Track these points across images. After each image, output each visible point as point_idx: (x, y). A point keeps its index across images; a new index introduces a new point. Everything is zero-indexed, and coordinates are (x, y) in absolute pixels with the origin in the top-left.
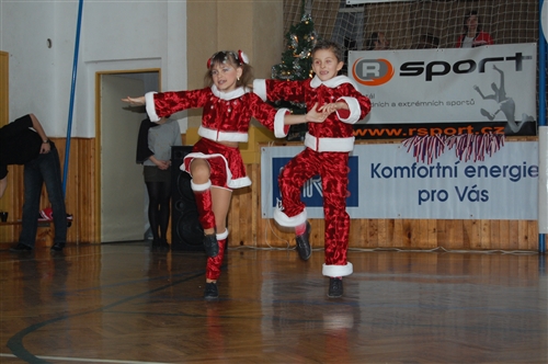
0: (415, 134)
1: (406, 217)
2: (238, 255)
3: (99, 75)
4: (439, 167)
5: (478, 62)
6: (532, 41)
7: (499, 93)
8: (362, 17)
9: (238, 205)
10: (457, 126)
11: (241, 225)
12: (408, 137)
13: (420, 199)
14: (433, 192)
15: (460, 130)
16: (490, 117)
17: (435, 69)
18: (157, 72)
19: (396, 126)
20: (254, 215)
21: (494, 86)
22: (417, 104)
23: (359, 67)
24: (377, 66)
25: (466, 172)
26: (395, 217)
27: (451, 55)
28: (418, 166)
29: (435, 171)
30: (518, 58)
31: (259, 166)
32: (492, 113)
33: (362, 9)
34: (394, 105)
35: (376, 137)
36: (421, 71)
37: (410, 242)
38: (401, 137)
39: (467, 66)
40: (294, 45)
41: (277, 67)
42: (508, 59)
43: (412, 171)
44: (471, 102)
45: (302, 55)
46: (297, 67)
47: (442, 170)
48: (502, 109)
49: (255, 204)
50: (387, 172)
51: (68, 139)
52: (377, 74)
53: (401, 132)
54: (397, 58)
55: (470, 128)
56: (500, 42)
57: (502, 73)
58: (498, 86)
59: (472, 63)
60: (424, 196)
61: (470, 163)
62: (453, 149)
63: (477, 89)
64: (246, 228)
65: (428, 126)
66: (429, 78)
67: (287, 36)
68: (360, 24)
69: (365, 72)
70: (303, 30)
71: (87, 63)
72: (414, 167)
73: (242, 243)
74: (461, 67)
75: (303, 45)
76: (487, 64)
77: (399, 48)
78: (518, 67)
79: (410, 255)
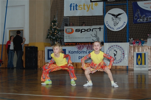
0: (78, 44)
1: (76, 62)
2: (40, 70)
3: (10, 31)
4: (83, 51)
5: (91, 29)
6: (102, 25)
7: (96, 36)
8: (69, 19)
9: (40, 59)
10: (87, 43)
11: (40, 64)
12: (77, 45)
13: (79, 58)
14: (82, 57)
15: (88, 44)
16: (94, 41)
17: (83, 30)
18: (23, 30)
19: (74, 43)
20: (43, 62)
21: (95, 34)
22: (79, 38)
23: (66, 30)
24: (70, 30)
25: (89, 52)
26: (74, 62)
27: (86, 28)
28: (79, 51)
29: (82, 52)
30: (100, 28)
31: (45, 51)
32: (94, 40)
33: (69, 17)
34: (74, 38)
35: (70, 45)
36: (79, 31)
37: (77, 67)
38: (75, 45)
39: (89, 30)
40: (52, 25)
41: (49, 30)
42: (98, 29)
43: (77, 52)
44: (90, 38)
45: (54, 27)
46: (53, 30)
47: (84, 52)
48: (97, 39)
49: (44, 59)
50: (72, 52)
51: (3, 45)
52: (70, 31)
53: (75, 44)
54: (75, 28)
55: (90, 43)
56: (96, 25)
57: (96, 31)
58: (96, 34)
59: (90, 29)
60: (80, 57)
61: (89, 51)
62: (86, 48)
63: (91, 35)
64: (42, 64)
65: (81, 43)
66: (81, 33)
67: (51, 23)
68: (68, 21)
69: (68, 31)
70: (54, 22)
71: (7, 28)
72: (78, 51)
73: (41, 68)
74: (88, 30)
75: (54, 25)
76: (93, 30)
77: (75, 26)
78: (100, 30)
79: (77, 70)
